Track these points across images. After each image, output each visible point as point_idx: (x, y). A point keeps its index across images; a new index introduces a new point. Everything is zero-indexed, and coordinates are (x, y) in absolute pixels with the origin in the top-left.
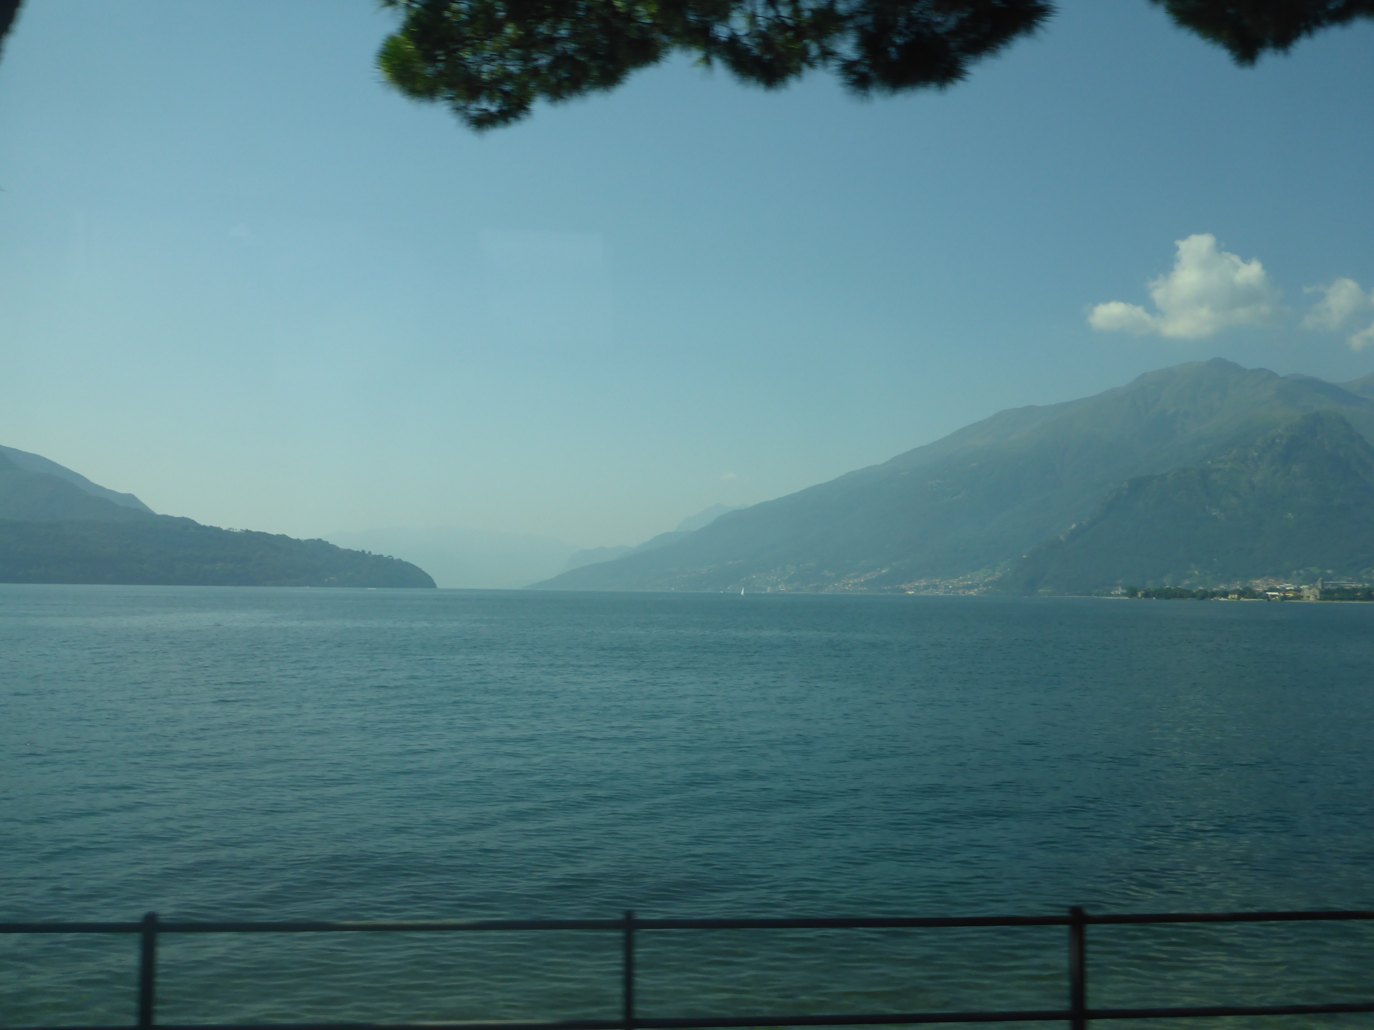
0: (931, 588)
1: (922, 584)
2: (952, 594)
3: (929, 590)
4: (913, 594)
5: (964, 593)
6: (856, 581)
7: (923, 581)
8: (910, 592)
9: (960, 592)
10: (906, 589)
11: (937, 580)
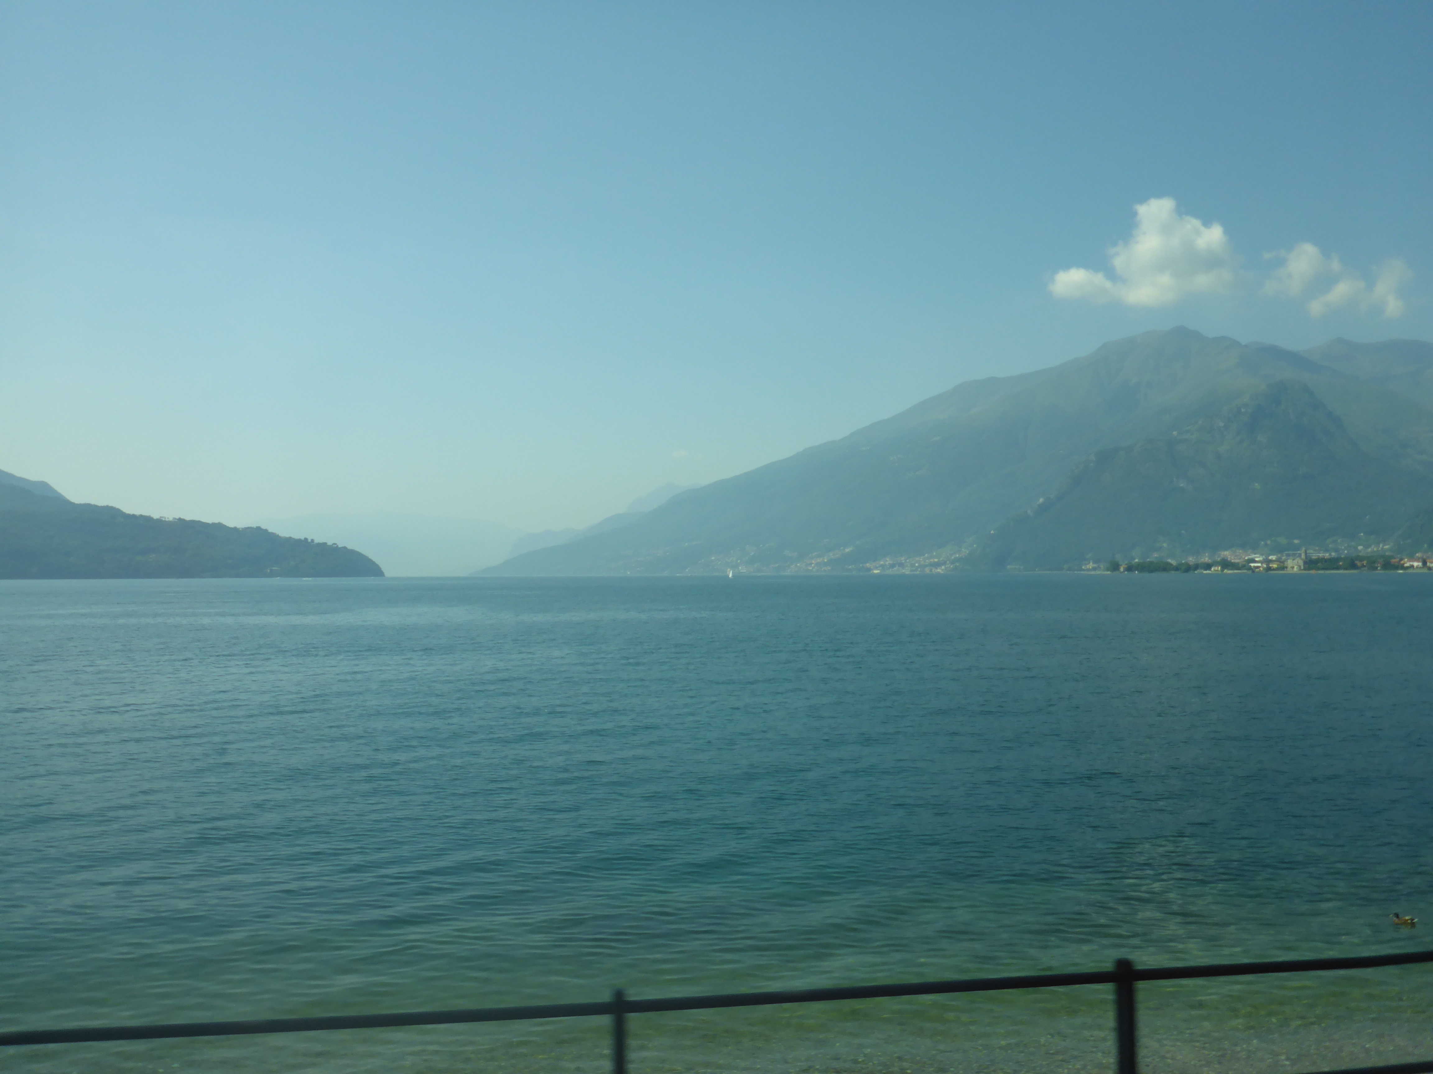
0: (897, 566)
1: (888, 563)
2: (918, 572)
3: (895, 568)
4: (878, 573)
5: (931, 571)
6: (819, 560)
7: (888, 559)
8: (876, 572)
9: (927, 570)
10: (871, 568)
11: (903, 559)
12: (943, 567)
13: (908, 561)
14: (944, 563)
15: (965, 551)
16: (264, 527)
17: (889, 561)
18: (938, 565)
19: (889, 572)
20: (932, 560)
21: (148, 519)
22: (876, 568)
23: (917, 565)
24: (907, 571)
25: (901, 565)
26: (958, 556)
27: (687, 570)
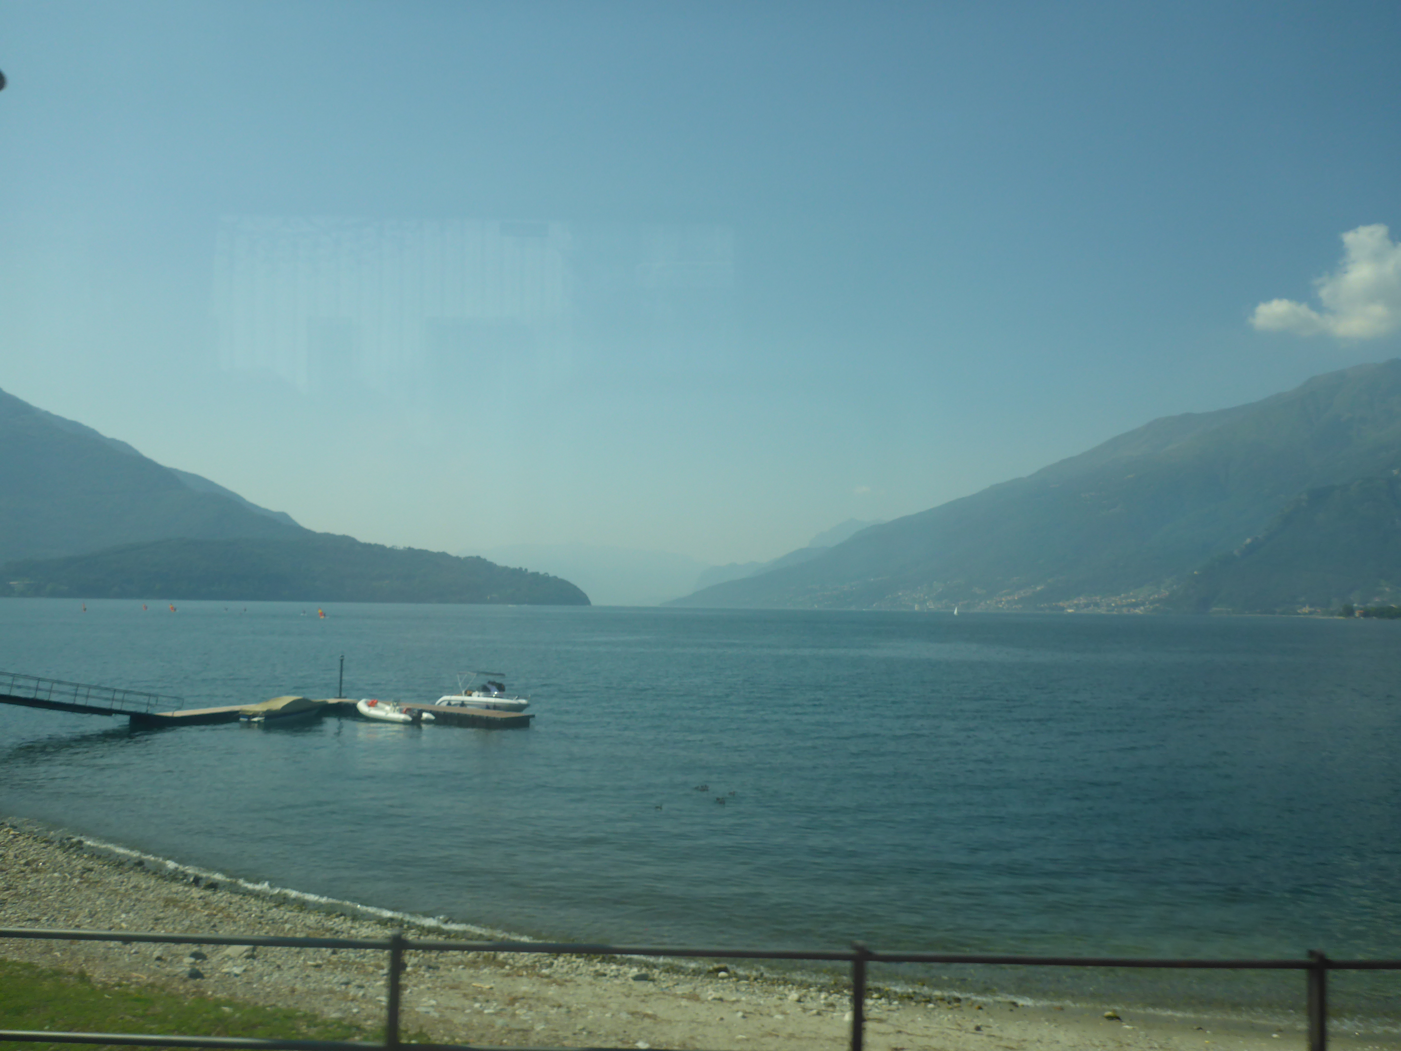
0: (1092, 606)
1: (1081, 602)
2: (1115, 613)
3: (1090, 608)
4: (1072, 612)
5: (1129, 611)
6: (1009, 598)
7: (1081, 598)
8: (1070, 611)
9: (1125, 610)
10: (1065, 607)
11: (1098, 598)
12: (1142, 608)
13: (1103, 600)
14: (1143, 604)
15: (1165, 593)
16: (483, 556)
17: (1083, 600)
18: (1135, 605)
19: (1085, 611)
20: (1129, 600)
21: (382, 548)
22: (1070, 607)
23: (1113, 605)
24: (1103, 611)
25: (1096, 605)
26: (1156, 596)
27: (874, 605)
